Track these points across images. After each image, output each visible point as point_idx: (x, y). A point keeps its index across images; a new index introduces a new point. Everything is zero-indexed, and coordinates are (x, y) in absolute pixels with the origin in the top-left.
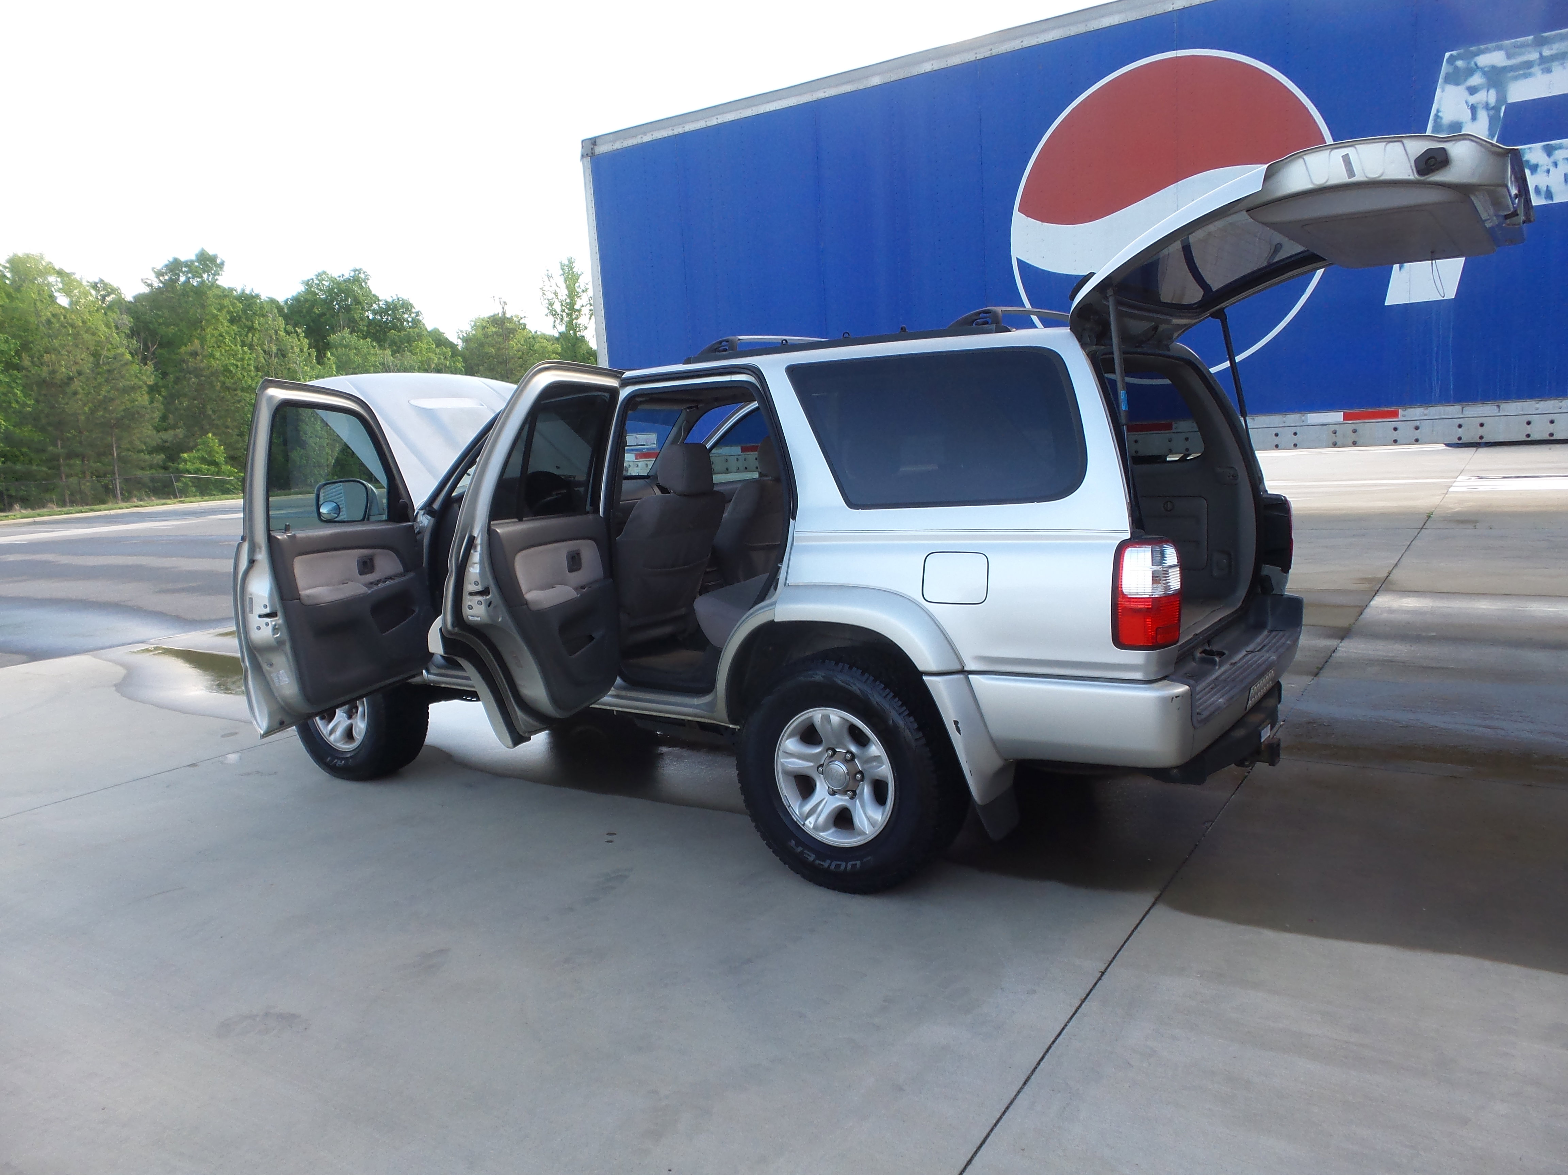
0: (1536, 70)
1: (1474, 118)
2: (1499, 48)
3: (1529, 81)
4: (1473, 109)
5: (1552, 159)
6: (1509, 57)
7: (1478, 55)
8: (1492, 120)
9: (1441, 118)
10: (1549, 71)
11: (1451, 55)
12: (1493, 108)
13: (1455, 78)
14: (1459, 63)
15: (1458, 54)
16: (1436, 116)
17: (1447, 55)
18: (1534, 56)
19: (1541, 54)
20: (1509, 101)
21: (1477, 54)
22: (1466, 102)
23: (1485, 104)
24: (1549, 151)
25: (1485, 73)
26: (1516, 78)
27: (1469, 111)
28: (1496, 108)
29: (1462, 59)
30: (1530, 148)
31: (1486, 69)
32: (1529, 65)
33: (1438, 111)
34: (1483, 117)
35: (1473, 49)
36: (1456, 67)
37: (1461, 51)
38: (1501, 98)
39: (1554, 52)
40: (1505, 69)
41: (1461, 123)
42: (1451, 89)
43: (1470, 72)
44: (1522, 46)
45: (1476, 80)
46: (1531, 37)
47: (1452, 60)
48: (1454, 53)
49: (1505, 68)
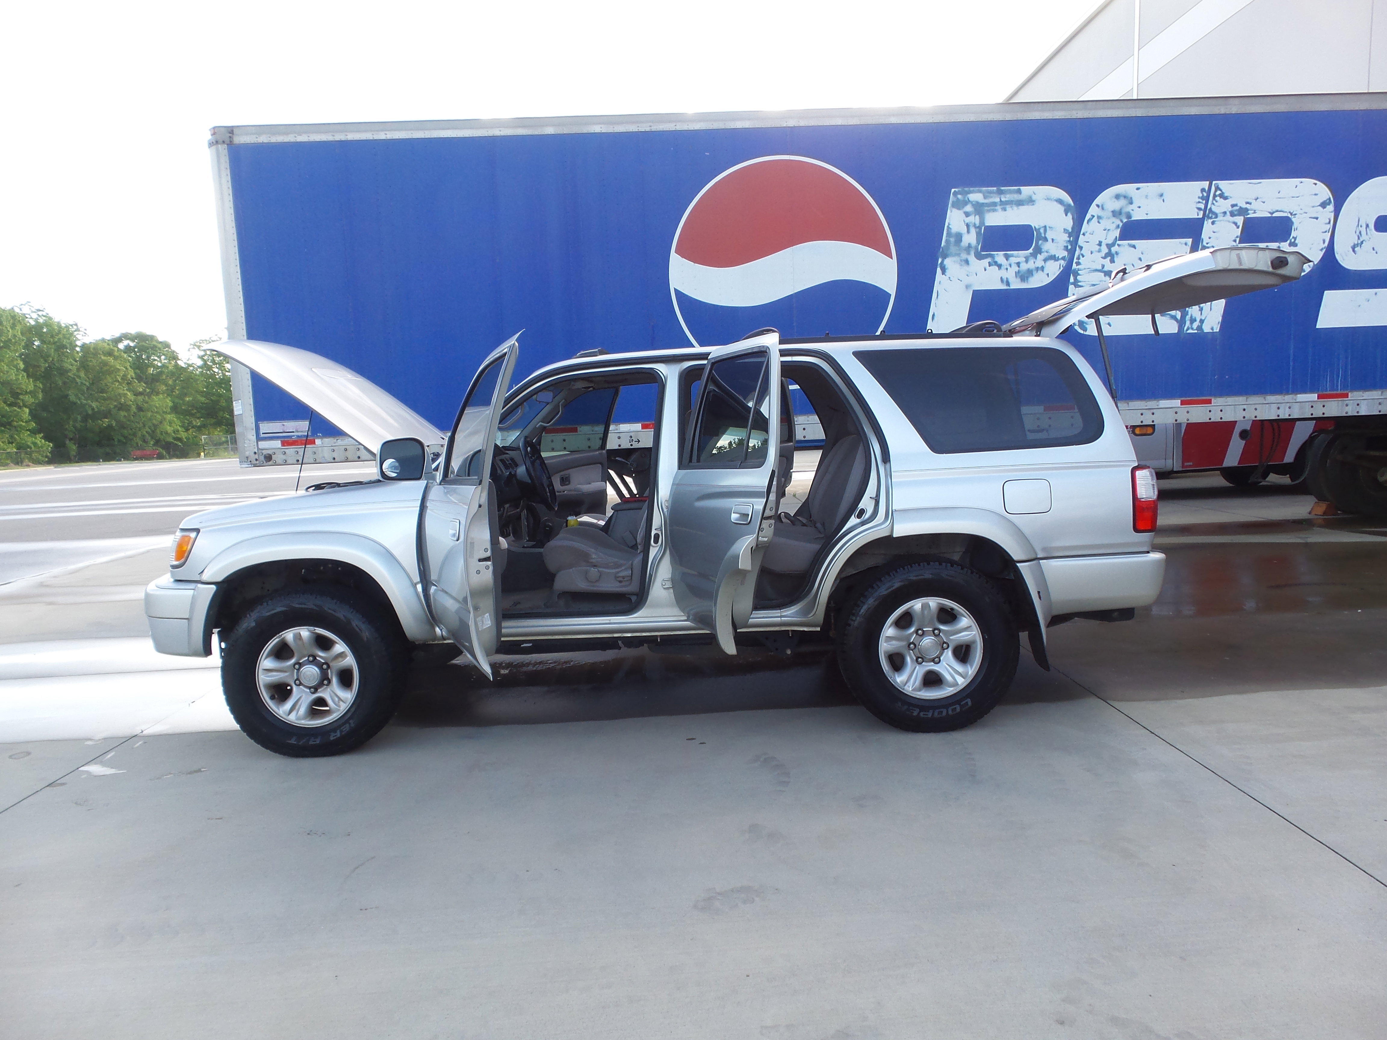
0: (998, 208)
1: (968, 232)
2: (980, 192)
3: (995, 213)
4: (968, 226)
5: (1009, 262)
6: (985, 198)
7: (969, 194)
8: (978, 234)
9: (951, 229)
10: (1005, 210)
11: (955, 191)
12: (978, 227)
13: (959, 205)
14: (959, 196)
15: (959, 191)
16: (948, 227)
17: (953, 190)
18: (997, 200)
19: (1001, 200)
20: (986, 225)
21: (970, 192)
22: (964, 221)
23: (974, 224)
24: (1007, 257)
25: (973, 205)
26: (989, 211)
27: (966, 227)
28: (979, 228)
29: (960, 194)
30: (997, 254)
31: (974, 203)
32: (994, 204)
33: (949, 224)
34: (973, 231)
35: (966, 189)
36: (958, 198)
37: (960, 189)
38: (982, 222)
39: (1007, 199)
40: (983, 205)
41: (962, 234)
42: (954, 210)
43: (966, 202)
44: (991, 192)
45: (969, 208)
46: (995, 188)
47: (955, 193)
48: (956, 190)
49: (983, 203)
